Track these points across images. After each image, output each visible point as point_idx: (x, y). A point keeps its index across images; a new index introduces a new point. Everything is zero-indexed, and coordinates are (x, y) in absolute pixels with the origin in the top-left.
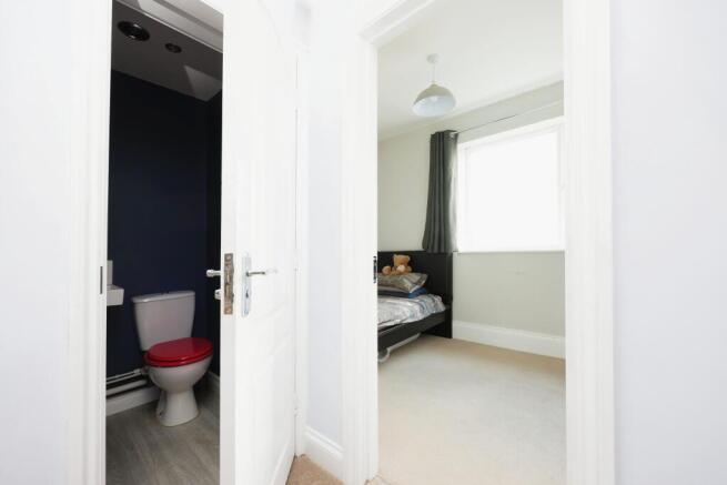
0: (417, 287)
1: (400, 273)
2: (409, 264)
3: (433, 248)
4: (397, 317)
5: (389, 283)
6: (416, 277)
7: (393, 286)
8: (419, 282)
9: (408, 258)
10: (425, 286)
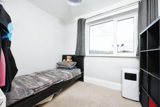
0: (73, 66)
1: (68, 62)
2: (72, 59)
3: (78, 54)
4: (63, 79)
5: (64, 65)
6: (73, 63)
7: (65, 66)
8: (74, 64)
9: (71, 57)
10: (75, 66)
